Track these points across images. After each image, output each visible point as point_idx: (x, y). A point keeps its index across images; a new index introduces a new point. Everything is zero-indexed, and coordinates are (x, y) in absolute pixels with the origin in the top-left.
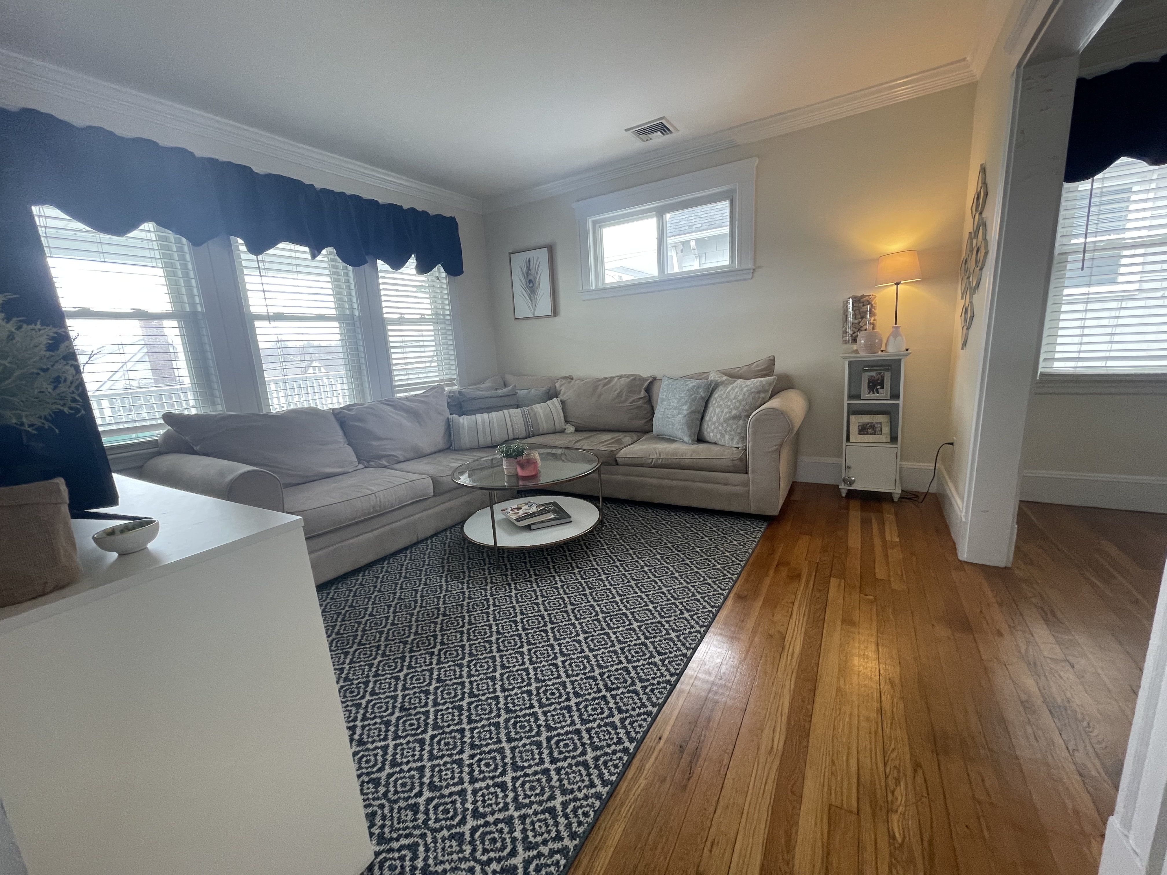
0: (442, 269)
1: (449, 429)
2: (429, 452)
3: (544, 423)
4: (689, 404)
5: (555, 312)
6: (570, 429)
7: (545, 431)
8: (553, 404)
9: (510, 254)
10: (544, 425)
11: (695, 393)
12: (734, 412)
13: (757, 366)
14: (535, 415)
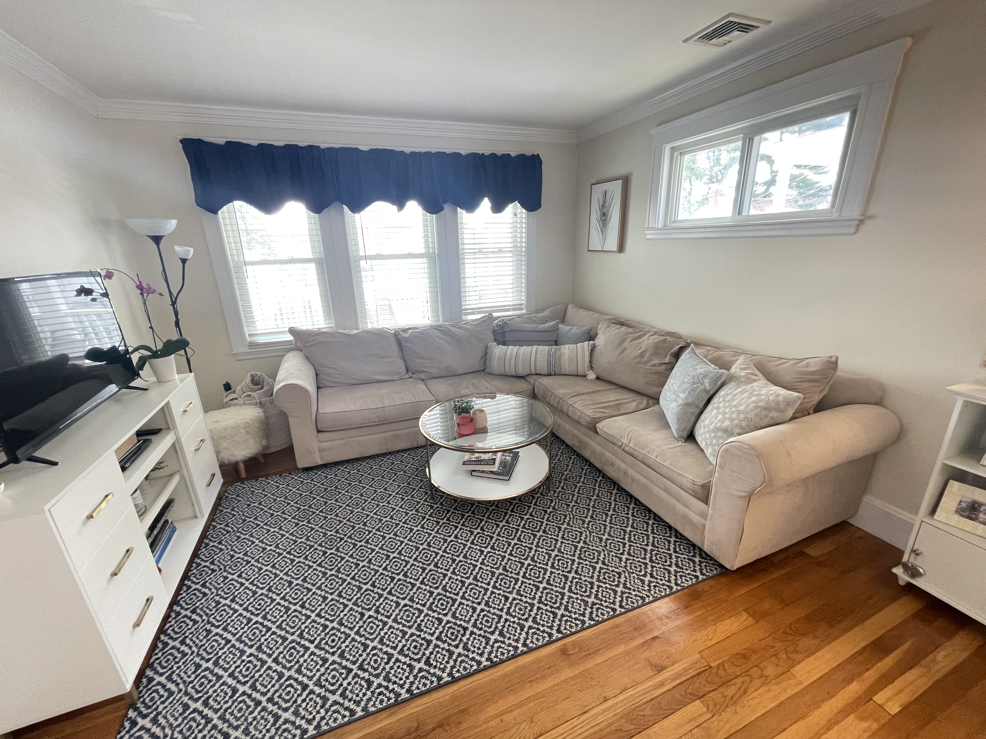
0: (519, 205)
1: (486, 354)
2: (462, 372)
3: (567, 365)
4: (687, 393)
5: (621, 248)
6: (592, 376)
7: (567, 373)
8: (583, 348)
9: (592, 184)
10: (566, 367)
11: (699, 382)
12: (727, 423)
13: (807, 366)
14: (560, 355)
